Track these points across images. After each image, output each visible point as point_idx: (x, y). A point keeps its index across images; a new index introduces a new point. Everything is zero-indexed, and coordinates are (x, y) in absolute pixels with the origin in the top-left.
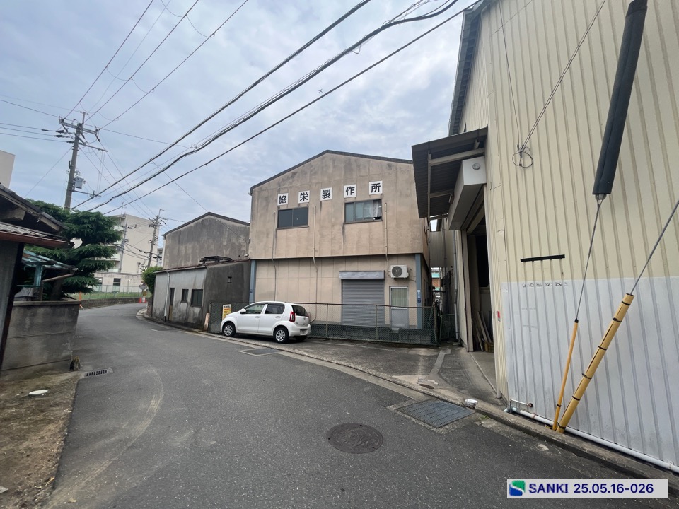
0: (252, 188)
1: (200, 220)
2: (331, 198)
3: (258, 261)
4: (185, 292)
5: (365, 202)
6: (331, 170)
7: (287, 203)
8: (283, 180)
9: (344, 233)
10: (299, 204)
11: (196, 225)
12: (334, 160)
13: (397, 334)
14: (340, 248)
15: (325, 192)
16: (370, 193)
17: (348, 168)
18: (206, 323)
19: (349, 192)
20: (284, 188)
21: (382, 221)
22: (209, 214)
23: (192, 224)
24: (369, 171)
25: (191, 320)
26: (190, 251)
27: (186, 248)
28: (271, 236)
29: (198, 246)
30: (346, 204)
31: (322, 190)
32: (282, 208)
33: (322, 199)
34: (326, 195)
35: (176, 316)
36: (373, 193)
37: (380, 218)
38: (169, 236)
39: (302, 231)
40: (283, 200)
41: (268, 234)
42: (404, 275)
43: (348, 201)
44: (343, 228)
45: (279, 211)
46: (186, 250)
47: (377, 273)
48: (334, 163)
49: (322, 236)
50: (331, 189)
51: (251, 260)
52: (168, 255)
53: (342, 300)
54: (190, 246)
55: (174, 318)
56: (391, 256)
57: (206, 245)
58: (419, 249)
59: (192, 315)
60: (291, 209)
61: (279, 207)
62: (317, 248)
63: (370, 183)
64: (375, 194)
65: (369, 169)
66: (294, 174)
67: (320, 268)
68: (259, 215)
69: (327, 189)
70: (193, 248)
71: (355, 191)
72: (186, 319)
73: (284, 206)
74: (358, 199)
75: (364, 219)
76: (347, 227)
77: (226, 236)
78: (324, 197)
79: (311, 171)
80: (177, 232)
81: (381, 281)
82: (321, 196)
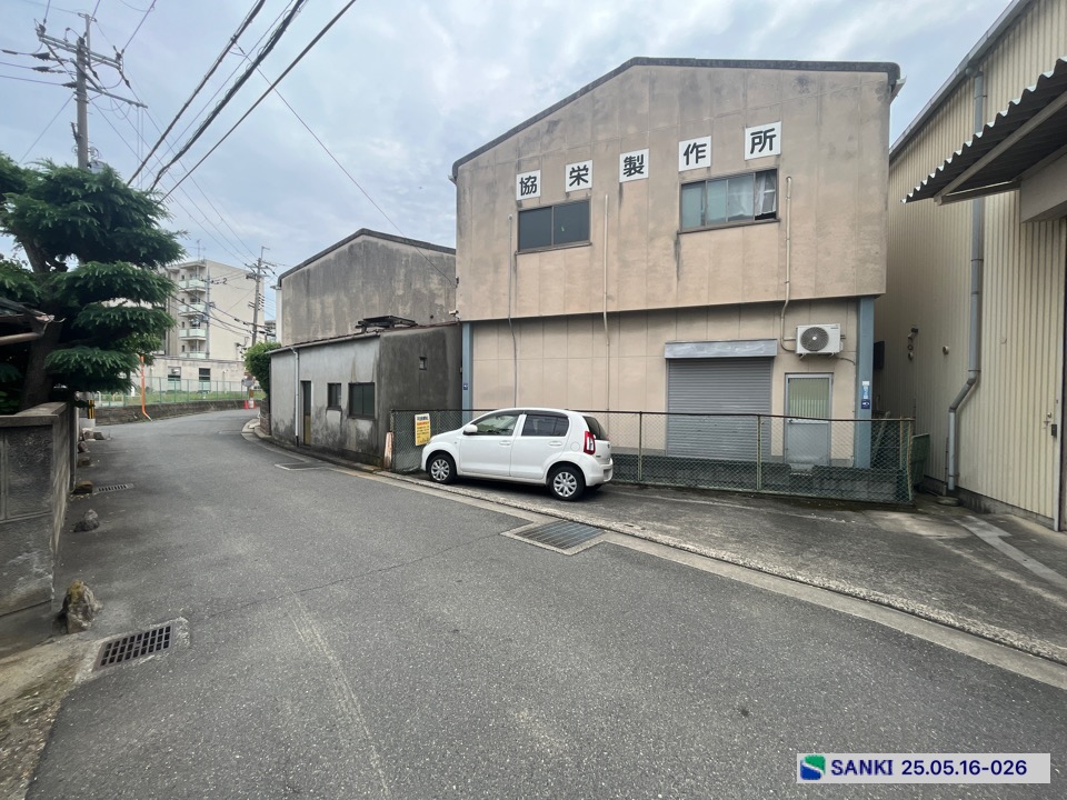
0: (456, 166)
1: (346, 247)
2: (646, 175)
3: (477, 326)
4: (333, 389)
5: (736, 179)
6: (645, 108)
7: (538, 193)
8: (528, 140)
9: (677, 255)
10: (568, 194)
11: (339, 256)
12: (653, 82)
13: (809, 479)
14: (670, 290)
15: (629, 161)
16: (748, 156)
17: (690, 97)
18: (388, 453)
19: (692, 157)
20: (531, 160)
21: (779, 221)
22: (363, 232)
23: (331, 255)
24: (746, 101)
25: (352, 446)
26: (330, 311)
27: (322, 303)
28: (505, 269)
29: (345, 299)
30: (684, 186)
31: (623, 157)
32: (527, 206)
33: (623, 178)
34: (633, 167)
35: (319, 435)
36: (756, 154)
37: (773, 215)
38: (288, 281)
39: (576, 255)
40: (528, 186)
41: (497, 267)
42: (833, 347)
43: (689, 179)
44: (677, 243)
45: (520, 212)
46: (323, 309)
47: (762, 344)
48: (652, 88)
49: (624, 263)
50: (645, 152)
51: (461, 324)
52: (289, 319)
53: (669, 404)
54: (329, 299)
55: (316, 439)
56: (797, 305)
57: (361, 296)
58: (873, 283)
59: (354, 435)
60: (550, 207)
61: (519, 204)
62: (613, 290)
63: (748, 132)
64: (761, 158)
65: (745, 95)
66: (555, 123)
67: (615, 336)
68: (474, 224)
69: (635, 154)
70: (336, 303)
71: (708, 153)
72: (342, 442)
73: (531, 200)
74: (715, 173)
75: (730, 219)
76: (684, 239)
77: (402, 277)
78: (629, 173)
79: (595, 113)
80: (303, 273)
81: (767, 361)
82: (622, 171)
